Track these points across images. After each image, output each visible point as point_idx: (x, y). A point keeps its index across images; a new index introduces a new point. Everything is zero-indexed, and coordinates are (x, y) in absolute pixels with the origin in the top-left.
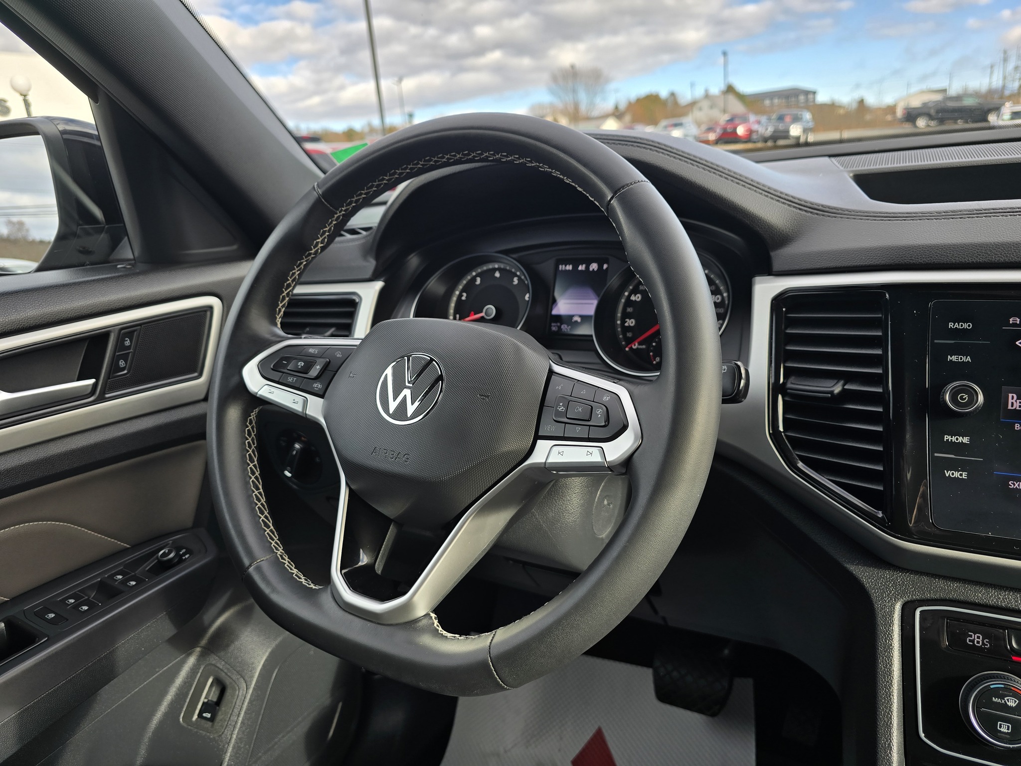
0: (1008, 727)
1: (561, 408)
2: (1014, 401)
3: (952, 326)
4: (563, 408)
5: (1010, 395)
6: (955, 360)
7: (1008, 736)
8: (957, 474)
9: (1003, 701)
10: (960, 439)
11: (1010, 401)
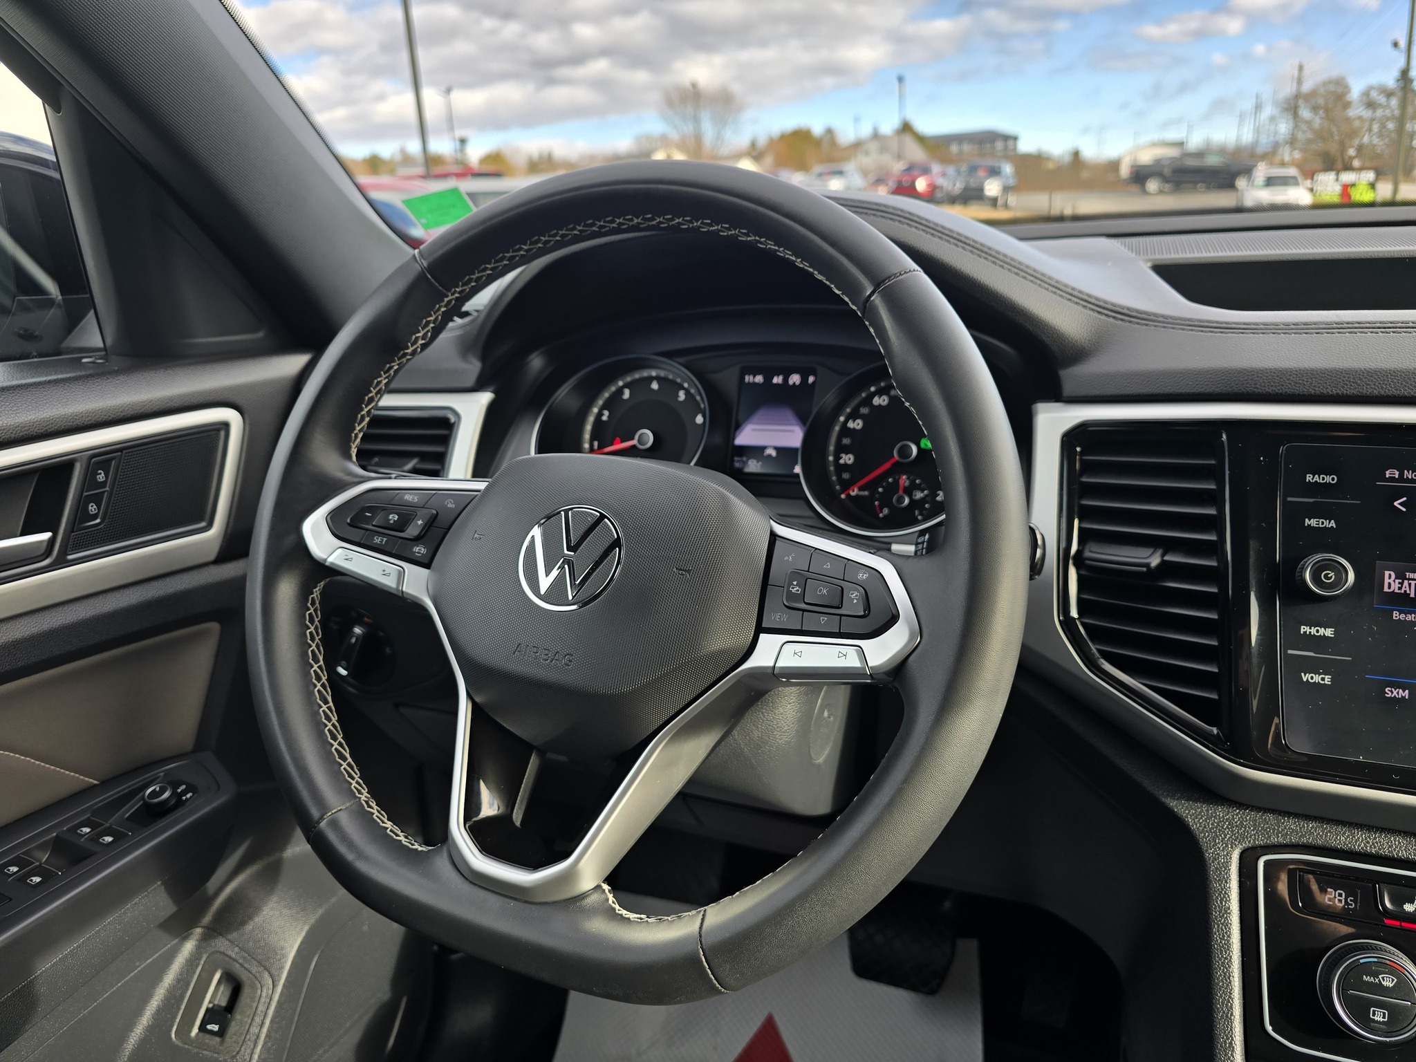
0: (1384, 1014)
1: (795, 589)
2: (1391, 581)
3: (1310, 479)
4: (798, 588)
5: (1387, 573)
6: (1315, 526)
7: (1384, 1027)
8: (1317, 679)
9: (1377, 980)
10: (1322, 631)
11: (1387, 581)
